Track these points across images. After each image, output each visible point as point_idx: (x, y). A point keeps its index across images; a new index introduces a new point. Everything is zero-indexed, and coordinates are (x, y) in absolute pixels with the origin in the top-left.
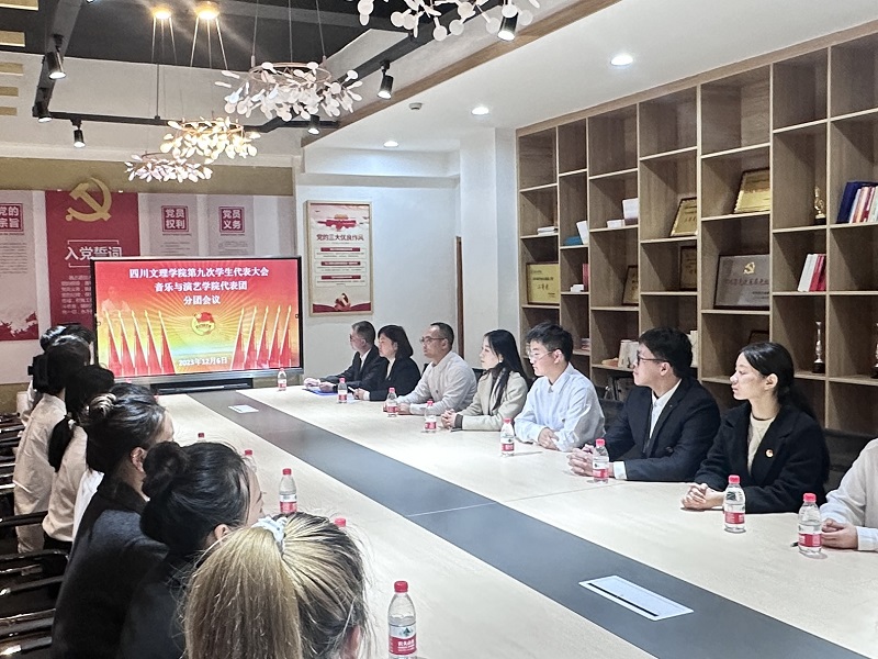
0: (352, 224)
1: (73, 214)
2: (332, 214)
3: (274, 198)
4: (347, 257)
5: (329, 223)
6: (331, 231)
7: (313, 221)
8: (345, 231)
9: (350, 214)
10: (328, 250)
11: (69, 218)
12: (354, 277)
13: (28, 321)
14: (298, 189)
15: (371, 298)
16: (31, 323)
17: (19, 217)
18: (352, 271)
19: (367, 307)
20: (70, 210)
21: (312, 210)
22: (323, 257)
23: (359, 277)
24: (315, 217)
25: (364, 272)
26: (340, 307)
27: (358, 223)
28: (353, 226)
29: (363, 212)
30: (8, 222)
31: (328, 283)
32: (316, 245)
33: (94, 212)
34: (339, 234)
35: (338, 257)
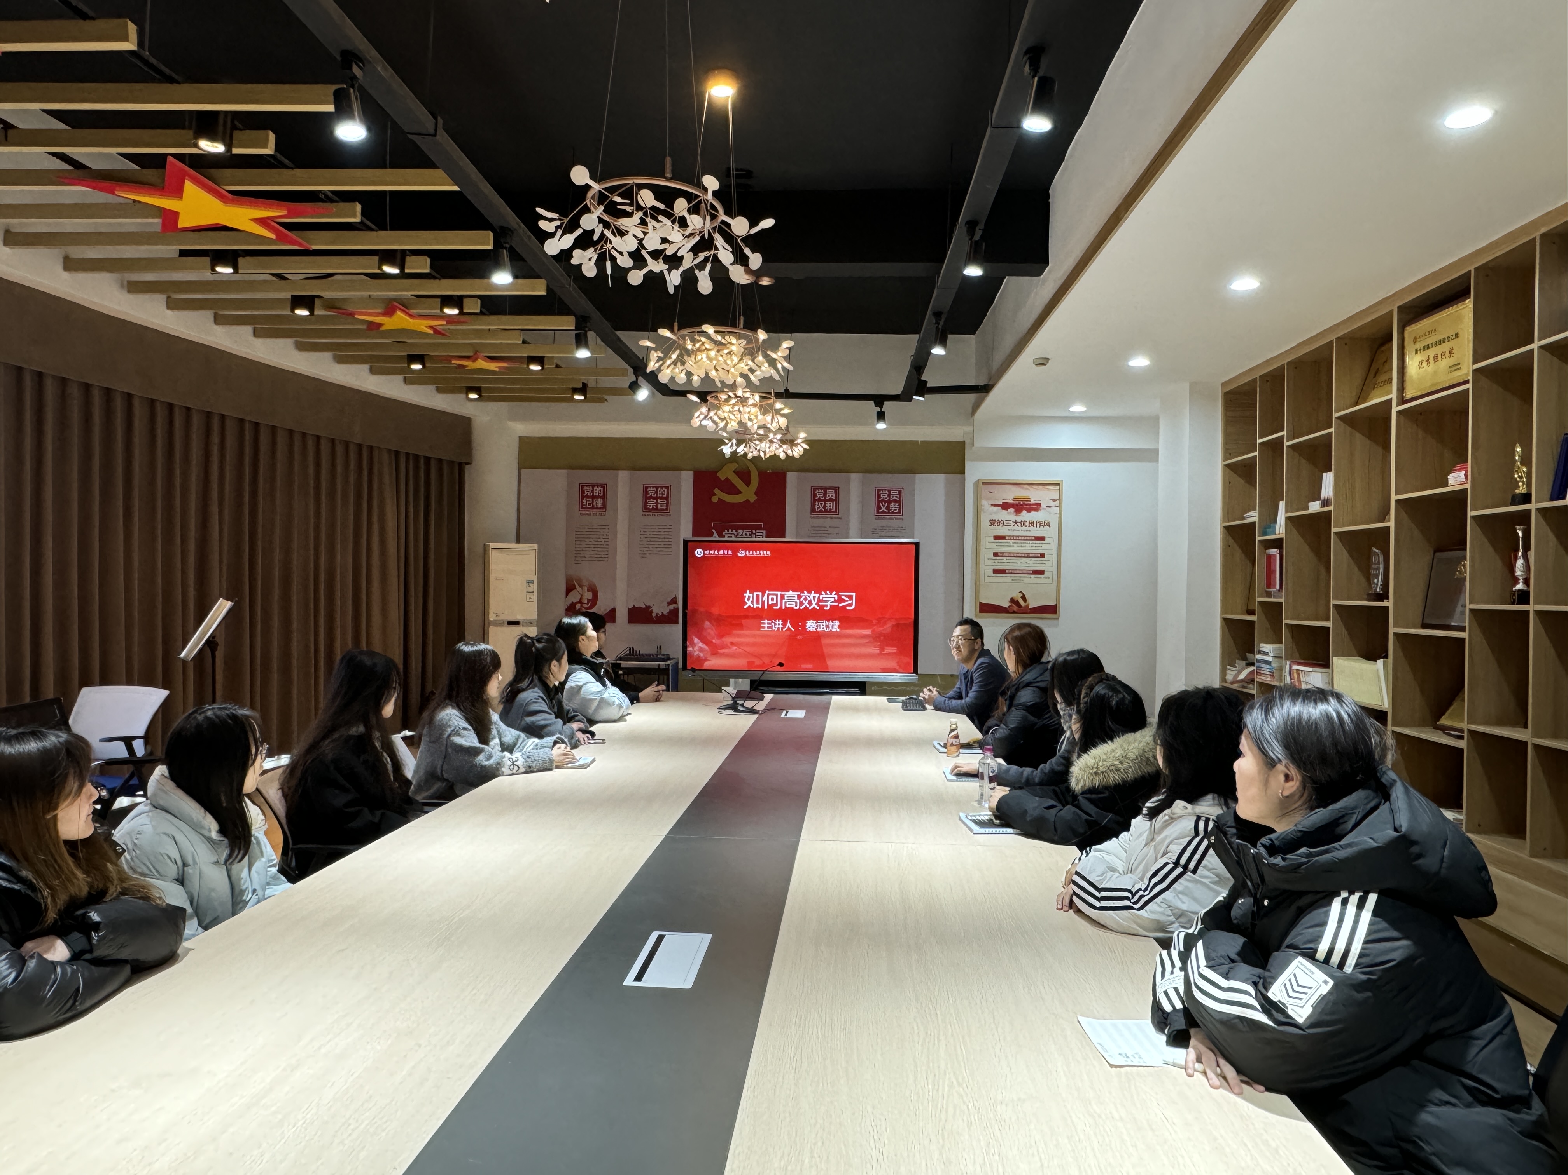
0: (1037, 507)
1: (719, 495)
2: (1010, 493)
3: (941, 477)
4: (1029, 547)
5: (1005, 506)
6: (1008, 515)
7: (985, 504)
8: (1025, 516)
9: (1034, 495)
10: (1002, 538)
11: (715, 499)
12: (1036, 572)
13: (669, 604)
14: (968, 465)
15: (1058, 598)
16: (672, 607)
17: (667, 498)
18: (1033, 564)
19: (1052, 610)
20: (716, 491)
21: (985, 491)
22: (996, 546)
23: (1042, 572)
24: (987, 499)
25: (1049, 566)
26: (1015, 608)
27: (1043, 506)
28: (1036, 510)
29: (1053, 493)
30: (657, 503)
31: (1001, 578)
32: (989, 532)
33: (740, 492)
34: (1019, 519)
35: (1015, 547)
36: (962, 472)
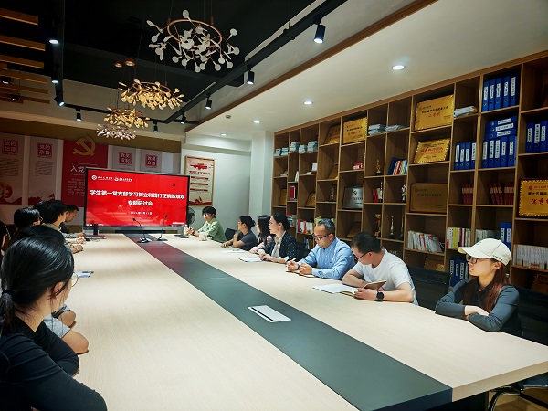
0: (206, 167)
1: (76, 151)
2: (197, 162)
3: (172, 154)
4: (202, 181)
5: (195, 166)
6: (196, 169)
8: (202, 170)
9: (205, 163)
10: (194, 178)
11: (74, 153)
13: (50, 197)
14: (183, 150)
15: (212, 200)
17: (50, 150)
18: (204, 188)
20: (75, 149)
21: (188, 160)
23: (207, 191)
24: (189, 163)
25: (210, 189)
26: (197, 203)
27: (208, 167)
29: (211, 163)
30: (45, 152)
31: (193, 192)
33: (87, 151)
34: (199, 171)
35: (198, 181)
36: (180, 153)
